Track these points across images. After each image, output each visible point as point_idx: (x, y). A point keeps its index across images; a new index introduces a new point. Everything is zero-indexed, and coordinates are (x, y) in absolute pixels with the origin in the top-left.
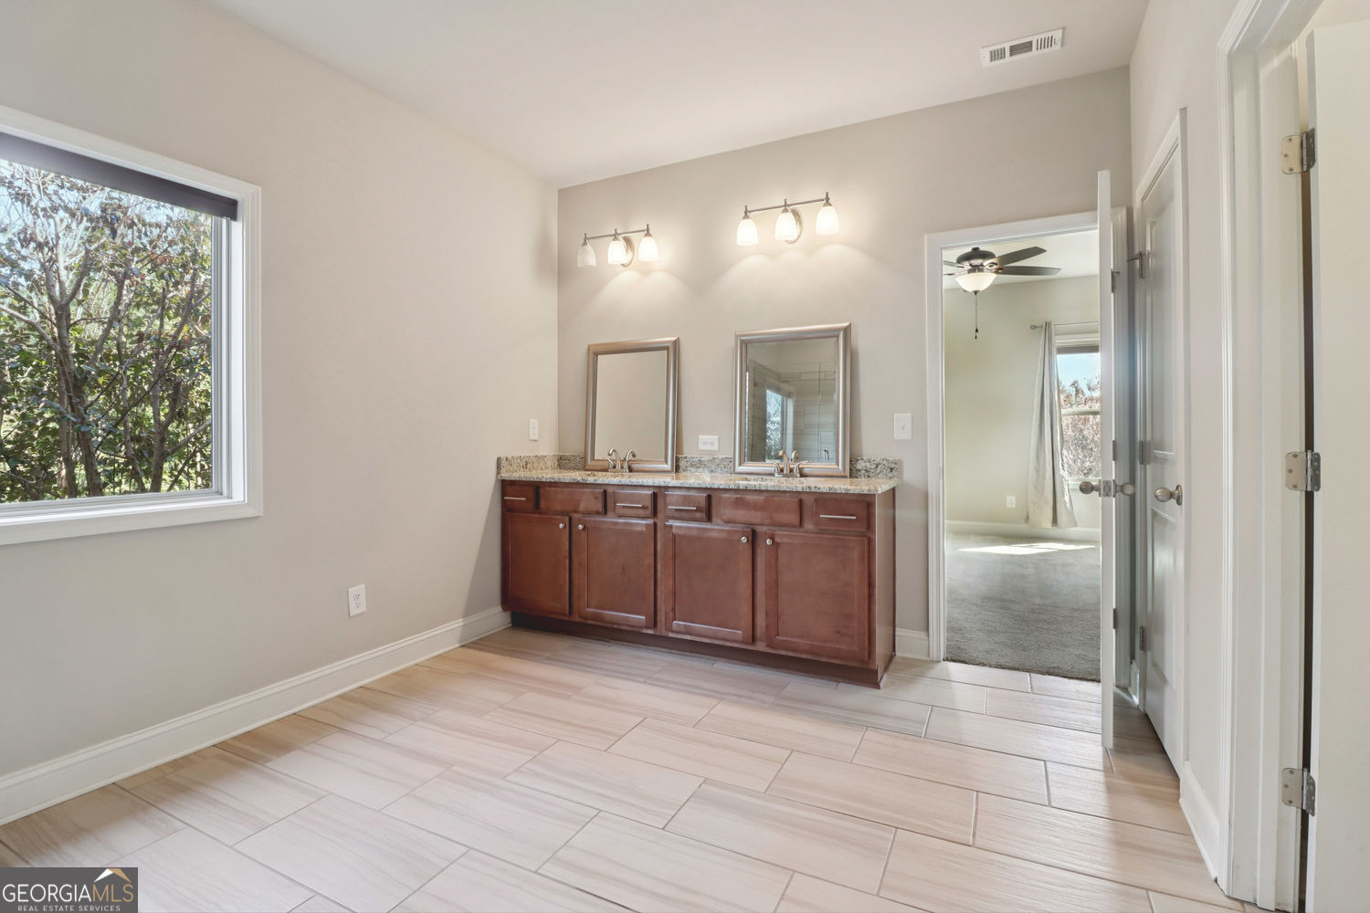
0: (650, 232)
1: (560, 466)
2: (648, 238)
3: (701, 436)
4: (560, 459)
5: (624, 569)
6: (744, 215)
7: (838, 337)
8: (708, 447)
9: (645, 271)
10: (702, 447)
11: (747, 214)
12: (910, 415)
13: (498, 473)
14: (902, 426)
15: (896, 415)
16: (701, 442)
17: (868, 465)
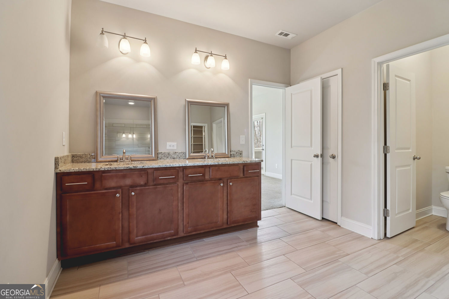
0: (147, 42)
1: (73, 162)
2: (145, 44)
3: (167, 143)
4: (73, 156)
5: (160, 210)
6: (195, 51)
7: (225, 107)
8: (172, 148)
9: (137, 60)
10: (168, 148)
11: (196, 51)
12: (244, 136)
13: (56, 168)
14: (242, 139)
15: (241, 136)
16: (168, 146)
17: (234, 153)
